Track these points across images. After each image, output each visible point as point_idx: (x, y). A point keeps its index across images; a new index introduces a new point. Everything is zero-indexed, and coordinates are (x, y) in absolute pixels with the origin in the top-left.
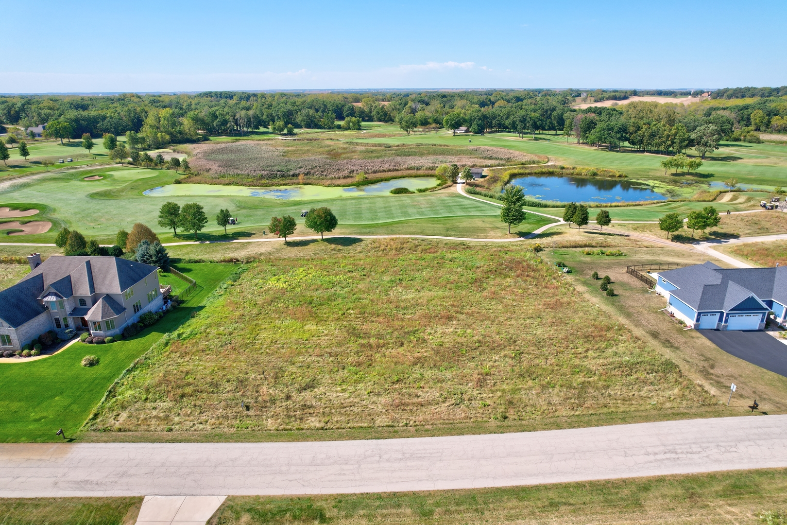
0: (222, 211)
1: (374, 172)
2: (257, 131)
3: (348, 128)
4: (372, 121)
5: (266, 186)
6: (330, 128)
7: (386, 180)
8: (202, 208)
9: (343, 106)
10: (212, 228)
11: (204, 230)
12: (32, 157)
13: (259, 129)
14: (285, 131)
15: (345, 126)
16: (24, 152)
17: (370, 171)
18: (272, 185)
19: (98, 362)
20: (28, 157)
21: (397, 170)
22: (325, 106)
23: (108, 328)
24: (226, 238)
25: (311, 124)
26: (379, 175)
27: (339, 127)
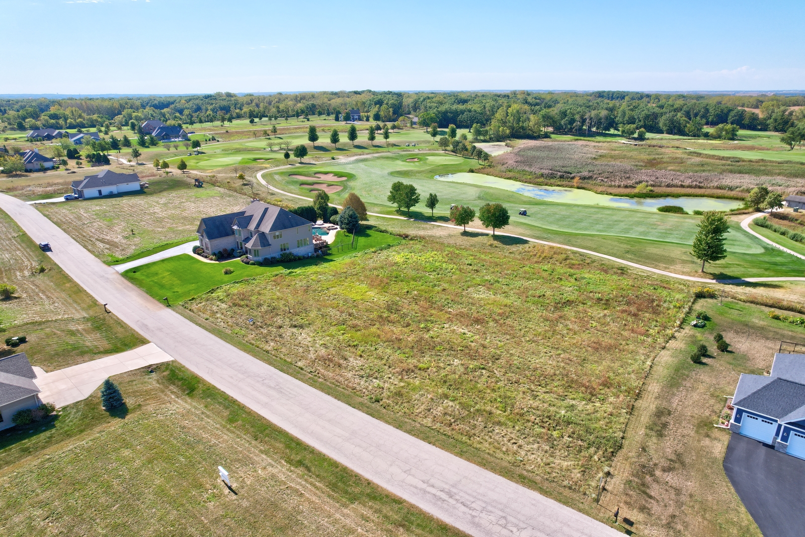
0: (431, 195)
1: (668, 186)
2: (607, 132)
3: (718, 137)
4: (765, 130)
5: (540, 185)
6: (694, 136)
7: (673, 196)
8: (416, 190)
9: (730, 111)
10: (420, 208)
11: (412, 209)
12: (391, 140)
13: (609, 130)
14: (636, 135)
15: (715, 133)
16: (387, 137)
17: (663, 184)
18: (546, 185)
19: (231, 272)
20: (388, 140)
21: (700, 187)
22: (707, 110)
23: (255, 256)
24: (431, 219)
25: (676, 129)
26: (669, 190)
27: (707, 136)
